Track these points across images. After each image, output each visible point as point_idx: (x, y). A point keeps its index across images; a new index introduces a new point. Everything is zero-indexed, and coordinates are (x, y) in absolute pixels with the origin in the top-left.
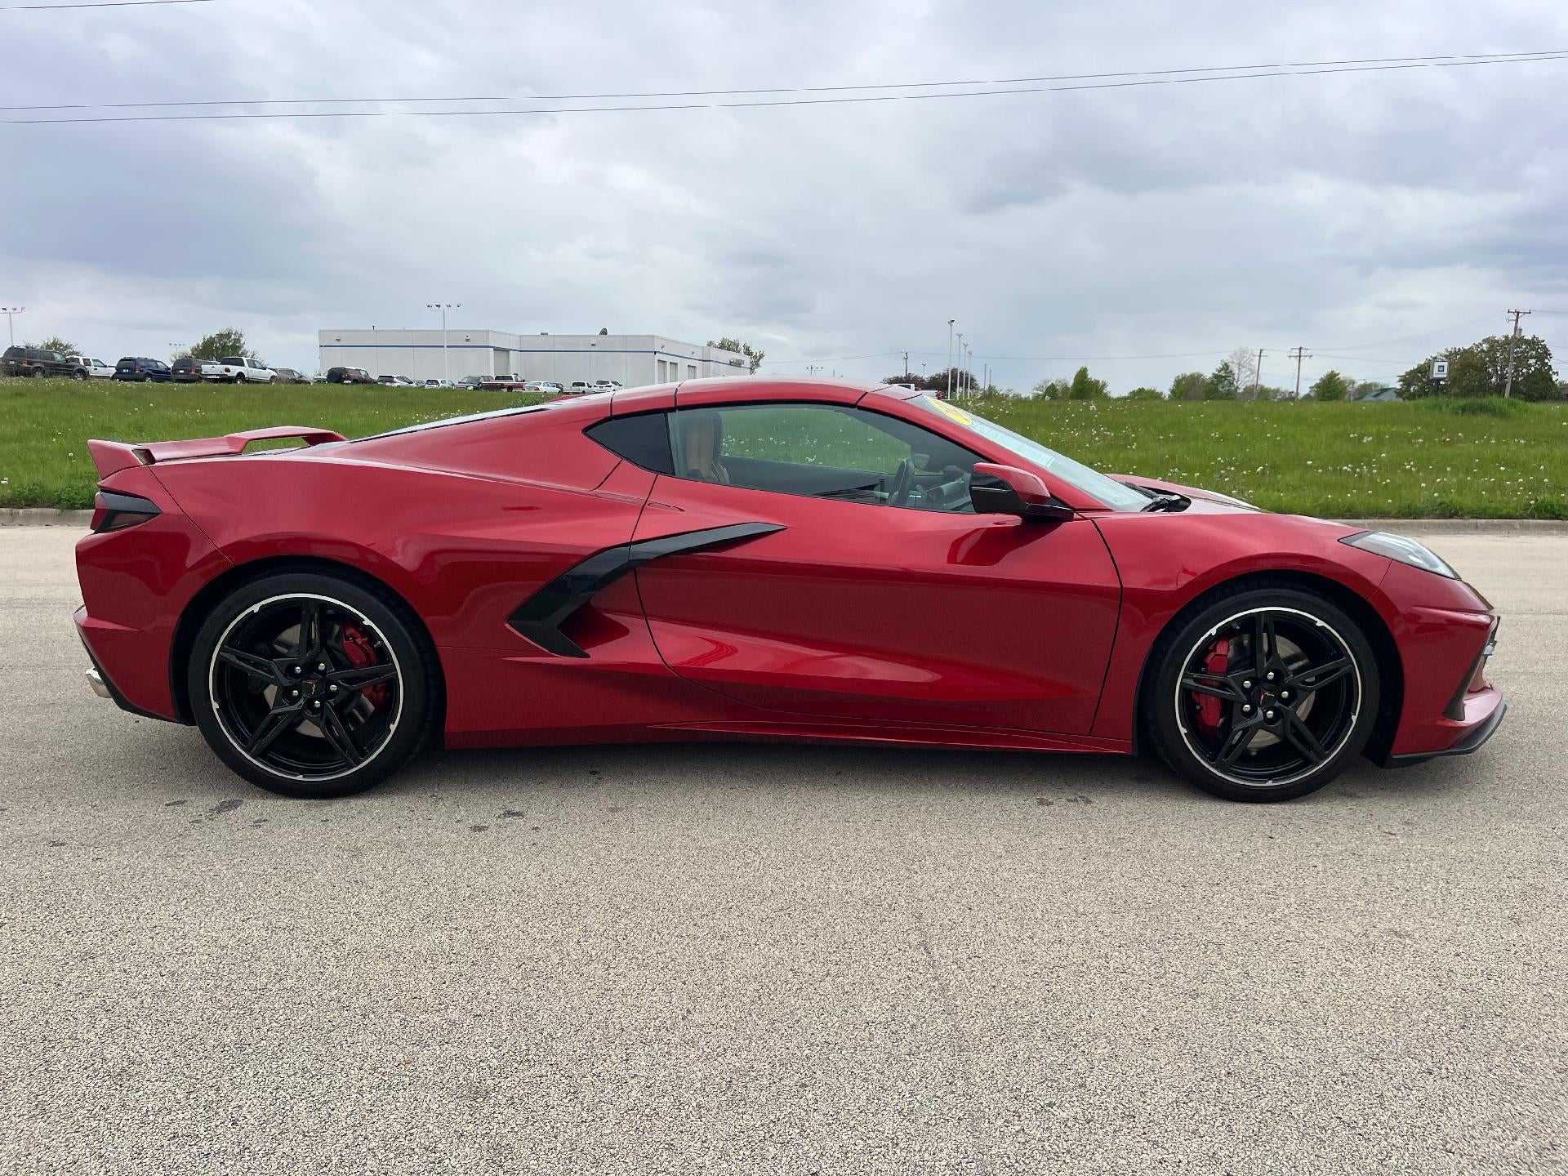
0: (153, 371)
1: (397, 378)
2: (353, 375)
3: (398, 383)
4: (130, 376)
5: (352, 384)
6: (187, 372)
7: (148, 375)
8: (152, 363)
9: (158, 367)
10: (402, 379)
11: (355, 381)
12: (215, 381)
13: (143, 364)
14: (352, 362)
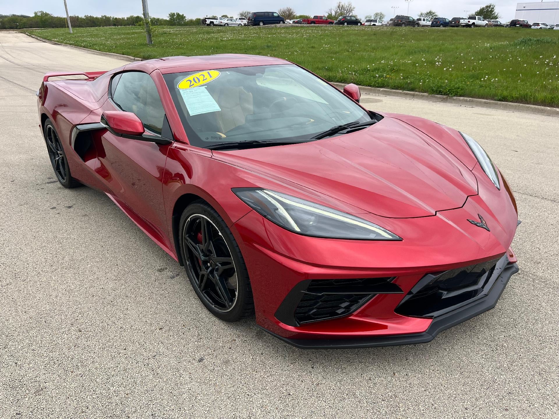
0: (444, 23)
1: (541, 24)
2: (521, 23)
3: (541, 26)
4: (436, 25)
5: (520, 26)
6: (455, 23)
7: (442, 24)
8: (445, 20)
9: (446, 21)
10: (544, 24)
11: (521, 25)
12: (464, 26)
13: (441, 20)
14: (522, 17)
